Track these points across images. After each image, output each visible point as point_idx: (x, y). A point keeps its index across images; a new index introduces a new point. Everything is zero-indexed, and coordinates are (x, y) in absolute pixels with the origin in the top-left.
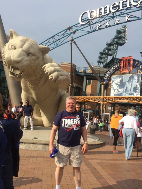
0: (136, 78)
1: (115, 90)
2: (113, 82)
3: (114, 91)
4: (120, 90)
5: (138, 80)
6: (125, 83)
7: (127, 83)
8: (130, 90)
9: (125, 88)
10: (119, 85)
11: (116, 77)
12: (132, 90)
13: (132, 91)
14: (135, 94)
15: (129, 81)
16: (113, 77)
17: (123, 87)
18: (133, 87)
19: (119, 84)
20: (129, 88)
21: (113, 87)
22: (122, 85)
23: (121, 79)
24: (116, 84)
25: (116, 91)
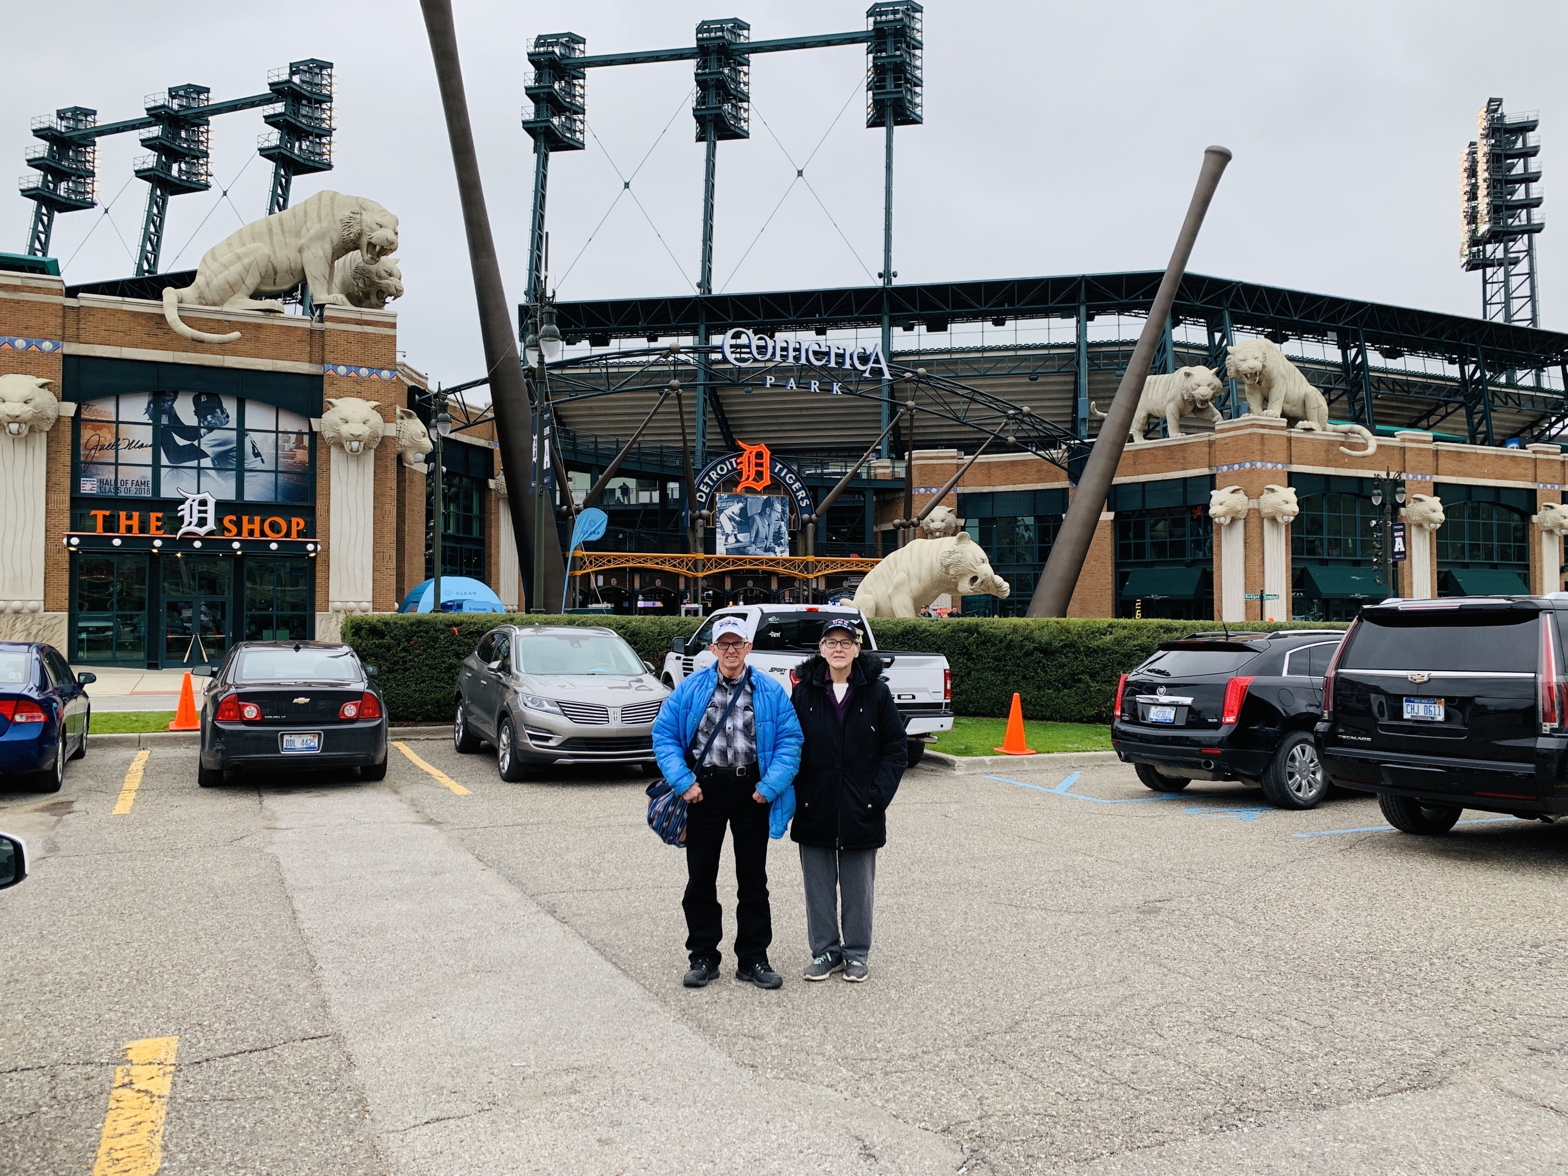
0: (778, 507)
1: (728, 535)
2: (721, 511)
3: (726, 540)
4: (740, 537)
5: (783, 512)
6: (752, 517)
7: (757, 518)
8: (766, 538)
9: (753, 535)
10: (738, 523)
11: (729, 497)
12: (771, 539)
13: (770, 542)
14: (778, 549)
15: (762, 514)
16: (720, 498)
17: (749, 530)
18: (772, 531)
19: (738, 519)
20: (762, 534)
21: (722, 527)
22: (744, 522)
23: (741, 505)
24: (731, 519)
25: (732, 540)
